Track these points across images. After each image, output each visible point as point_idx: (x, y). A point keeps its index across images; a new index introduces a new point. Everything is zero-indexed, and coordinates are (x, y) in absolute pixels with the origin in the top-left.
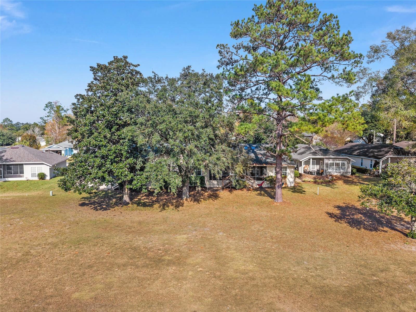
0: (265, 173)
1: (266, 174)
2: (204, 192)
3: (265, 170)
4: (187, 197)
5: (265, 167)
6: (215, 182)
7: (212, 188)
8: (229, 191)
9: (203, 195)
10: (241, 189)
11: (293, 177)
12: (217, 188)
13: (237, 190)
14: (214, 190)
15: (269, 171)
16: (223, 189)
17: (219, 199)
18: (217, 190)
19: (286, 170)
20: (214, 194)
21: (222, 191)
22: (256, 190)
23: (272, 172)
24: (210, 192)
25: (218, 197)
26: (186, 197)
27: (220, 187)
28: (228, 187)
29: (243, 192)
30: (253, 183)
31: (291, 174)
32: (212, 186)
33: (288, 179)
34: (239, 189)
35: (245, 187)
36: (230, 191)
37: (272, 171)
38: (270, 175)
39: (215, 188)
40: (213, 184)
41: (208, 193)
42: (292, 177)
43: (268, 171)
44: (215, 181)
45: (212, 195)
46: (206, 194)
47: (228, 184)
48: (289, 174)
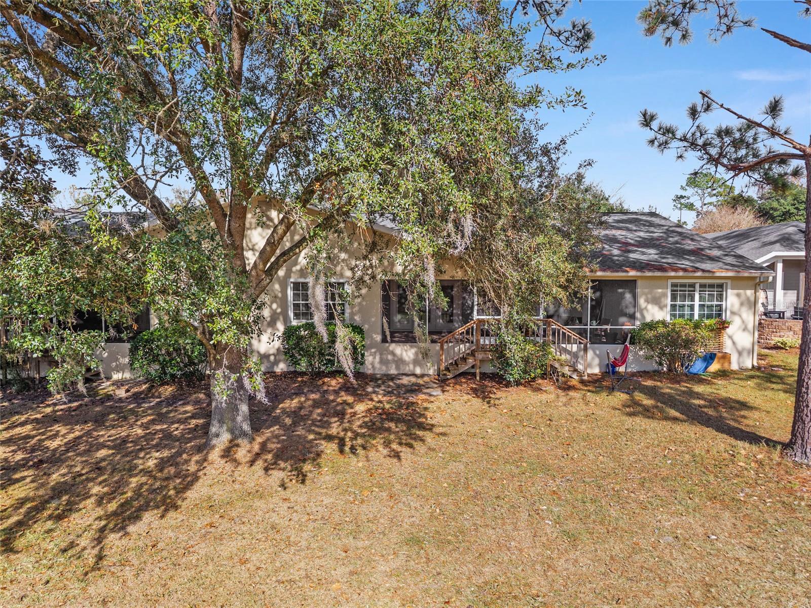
0: (631, 310)
1: (632, 317)
2: (350, 399)
3: (628, 296)
4: (236, 434)
5: (631, 284)
6: (406, 352)
7: (392, 378)
8: (475, 391)
9: (341, 415)
10: (529, 383)
11: (750, 326)
12: (413, 379)
13: (508, 384)
14: (399, 386)
15: (647, 301)
16: (442, 382)
17: (428, 436)
18: (415, 389)
19: (720, 297)
20: (400, 406)
21: (437, 392)
22: (595, 384)
23: (661, 308)
24: (380, 398)
25: (421, 427)
26: (231, 431)
27: (431, 372)
28: (463, 374)
29: (544, 397)
30: (575, 355)
31: (744, 315)
32: (393, 371)
33: (730, 337)
34: (518, 383)
35: (549, 373)
36: (481, 393)
37: (656, 301)
38: (648, 319)
39: (405, 380)
40: (399, 362)
41: (370, 405)
42: (745, 329)
43: (642, 302)
44: (407, 346)
45: (389, 416)
46: (360, 408)
47: (464, 359)
48: (733, 313)
